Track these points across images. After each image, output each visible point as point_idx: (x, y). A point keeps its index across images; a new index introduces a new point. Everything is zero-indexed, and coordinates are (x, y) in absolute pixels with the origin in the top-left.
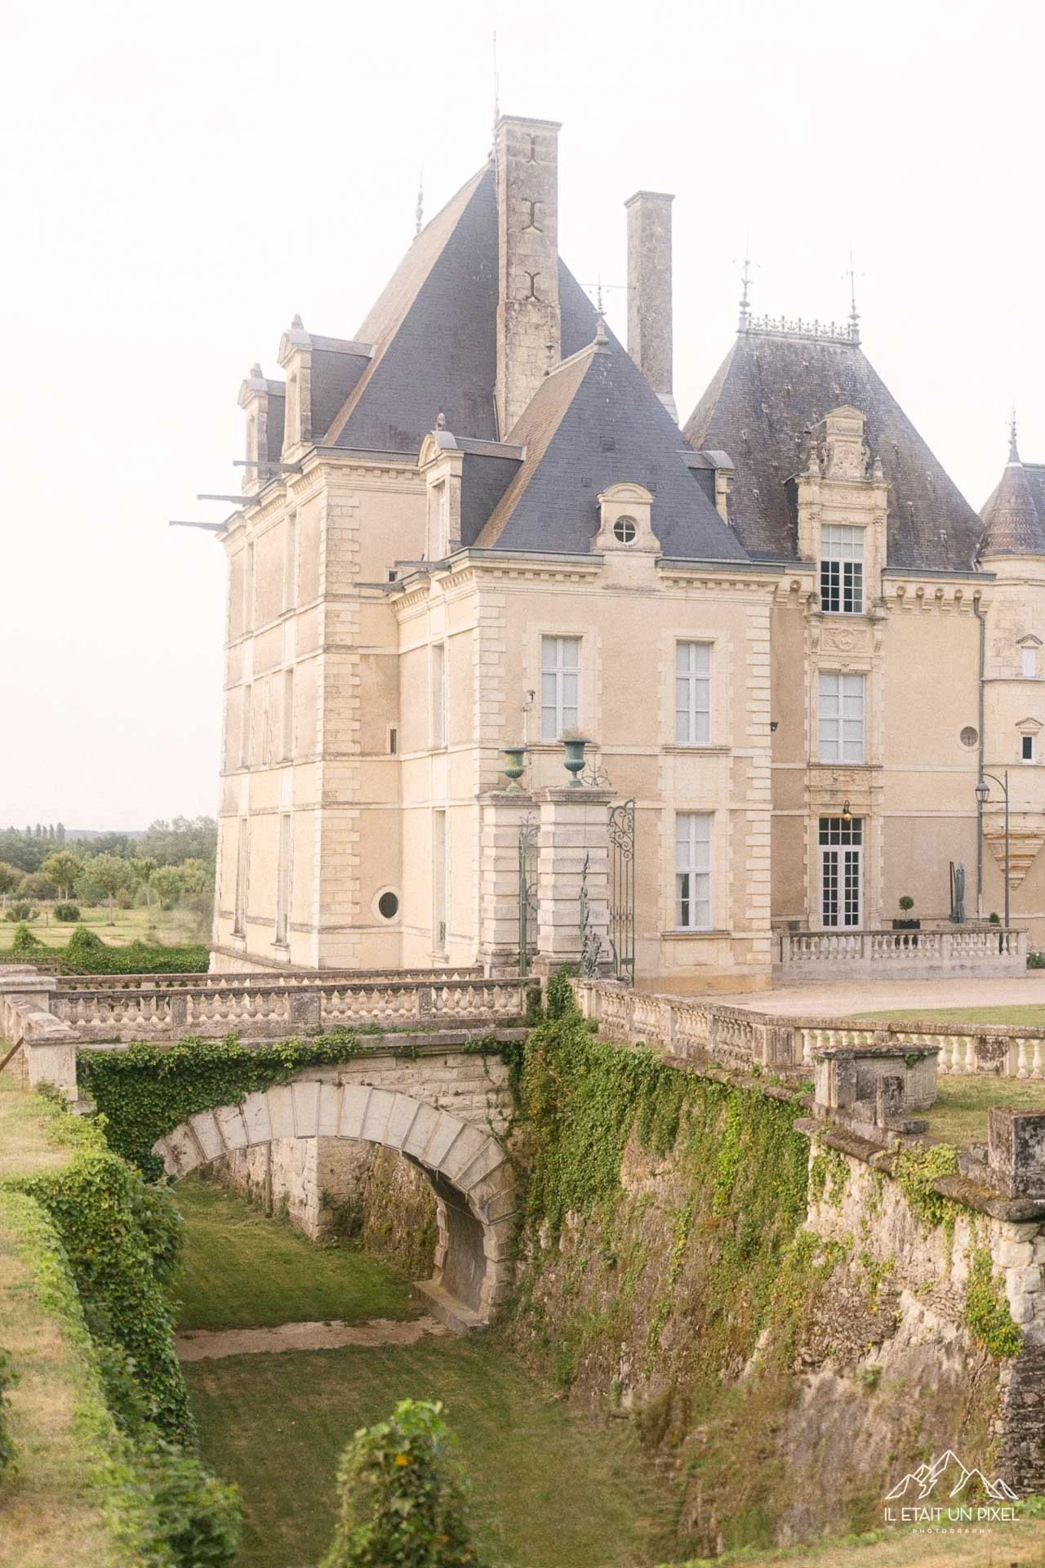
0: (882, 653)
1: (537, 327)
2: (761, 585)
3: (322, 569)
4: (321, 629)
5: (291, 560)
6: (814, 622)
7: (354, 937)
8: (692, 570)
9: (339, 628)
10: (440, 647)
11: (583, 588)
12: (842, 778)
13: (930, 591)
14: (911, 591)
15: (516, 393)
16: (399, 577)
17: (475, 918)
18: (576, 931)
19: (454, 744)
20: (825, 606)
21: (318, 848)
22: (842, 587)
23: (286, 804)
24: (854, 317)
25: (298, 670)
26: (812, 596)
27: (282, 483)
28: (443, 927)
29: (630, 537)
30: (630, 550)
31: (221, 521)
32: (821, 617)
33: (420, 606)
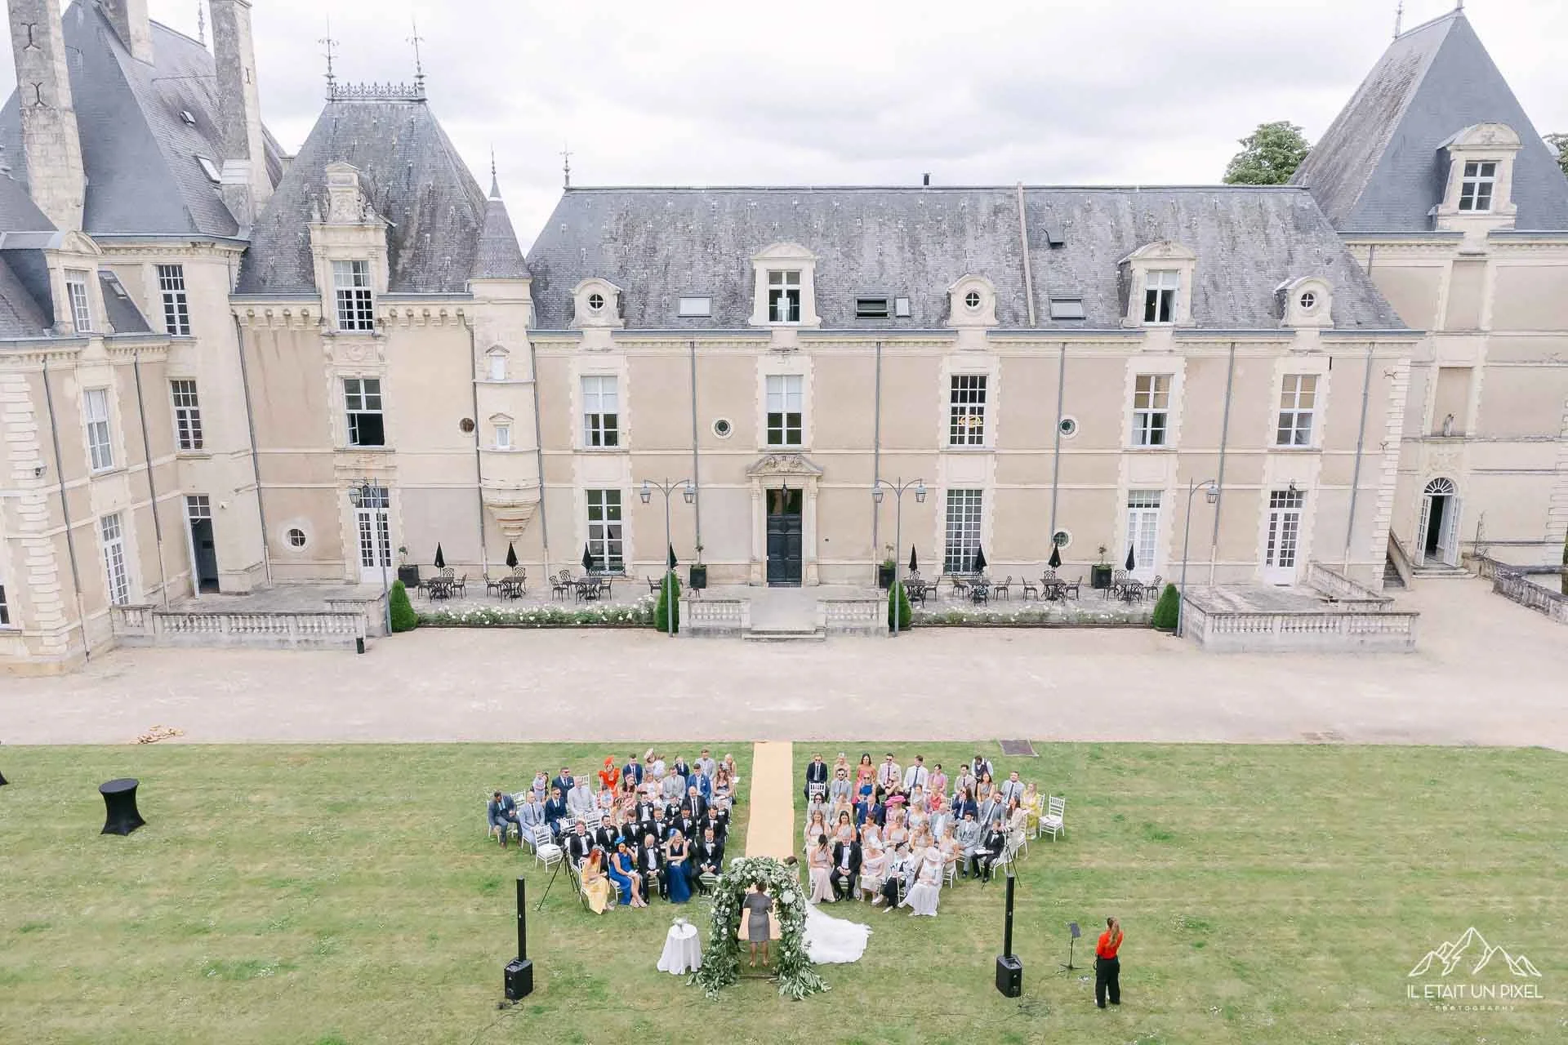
0: (387, 362)
12: (363, 460)
13: (435, 312)
22: (355, 310)
26: (321, 320)
32: (340, 334)
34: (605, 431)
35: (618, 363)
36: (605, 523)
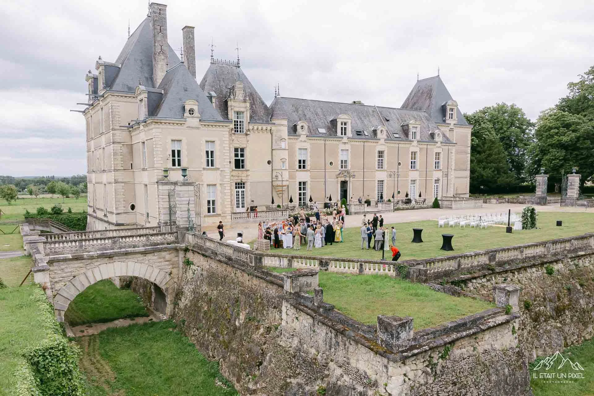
1: (163, 59)
2: (226, 126)
3: (111, 122)
4: (111, 138)
5: (102, 119)
6: (233, 135)
7: (125, 215)
8: (209, 123)
9: (116, 137)
10: (144, 143)
11: (180, 127)
12: (238, 173)
13: (260, 128)
14: (256, 128)
15: (158, 77)
16: (131, 124)
17: (157, 213)
18: (186, 219)
19: (149, 168)
20: (235, 132)
21: (114, 194)
22: (239, 127)
23: (105, 181)
24: (238, 60)
25: (106, 148)
26: (232, 129)
27: (99, 100)
28: (148, 214)
29: (192, 114)
30: (193, 117)
31: (83, 110)
32: (234, 134)
33: (137, 132)
34: (302, 164)
35: (307, 145)
36: (302, 191)
